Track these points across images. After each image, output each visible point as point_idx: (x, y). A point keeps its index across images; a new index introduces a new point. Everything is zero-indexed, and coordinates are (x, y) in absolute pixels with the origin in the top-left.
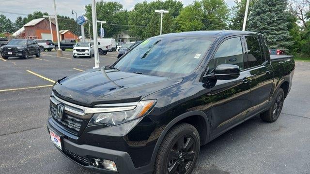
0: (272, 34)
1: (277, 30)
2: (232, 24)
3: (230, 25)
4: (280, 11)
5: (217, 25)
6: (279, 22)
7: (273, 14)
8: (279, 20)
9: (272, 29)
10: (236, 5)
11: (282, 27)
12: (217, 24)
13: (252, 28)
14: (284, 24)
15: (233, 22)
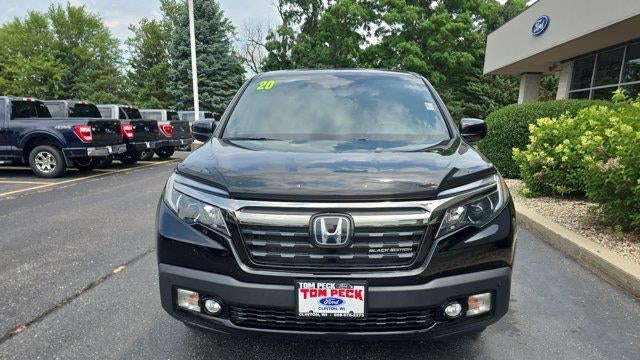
0: (218, 95)
1: (223, 89)
2: (133, 70)
3: (130, 74)
4: (221, 53)
5: (101, 72)
6: (224, 73)
7: (211, 58)
8: (224, 70)
9: (215, 86)
10: (133, 35)
11: (231, 83)
12: (99, 68)
13: (180, 82)
14: (233, 79)
15: (133, 66)
